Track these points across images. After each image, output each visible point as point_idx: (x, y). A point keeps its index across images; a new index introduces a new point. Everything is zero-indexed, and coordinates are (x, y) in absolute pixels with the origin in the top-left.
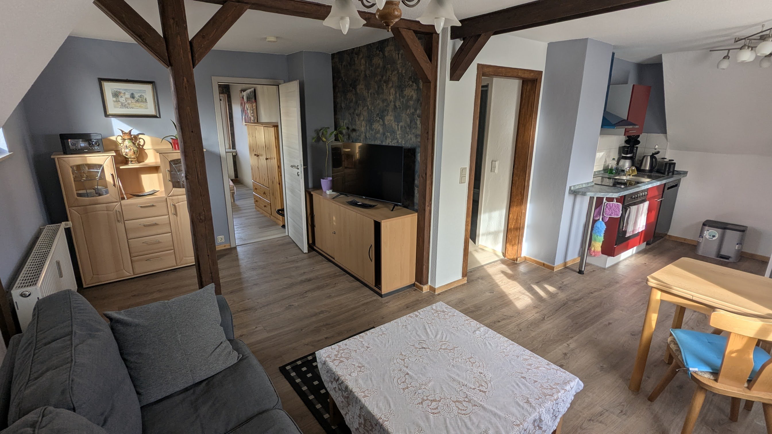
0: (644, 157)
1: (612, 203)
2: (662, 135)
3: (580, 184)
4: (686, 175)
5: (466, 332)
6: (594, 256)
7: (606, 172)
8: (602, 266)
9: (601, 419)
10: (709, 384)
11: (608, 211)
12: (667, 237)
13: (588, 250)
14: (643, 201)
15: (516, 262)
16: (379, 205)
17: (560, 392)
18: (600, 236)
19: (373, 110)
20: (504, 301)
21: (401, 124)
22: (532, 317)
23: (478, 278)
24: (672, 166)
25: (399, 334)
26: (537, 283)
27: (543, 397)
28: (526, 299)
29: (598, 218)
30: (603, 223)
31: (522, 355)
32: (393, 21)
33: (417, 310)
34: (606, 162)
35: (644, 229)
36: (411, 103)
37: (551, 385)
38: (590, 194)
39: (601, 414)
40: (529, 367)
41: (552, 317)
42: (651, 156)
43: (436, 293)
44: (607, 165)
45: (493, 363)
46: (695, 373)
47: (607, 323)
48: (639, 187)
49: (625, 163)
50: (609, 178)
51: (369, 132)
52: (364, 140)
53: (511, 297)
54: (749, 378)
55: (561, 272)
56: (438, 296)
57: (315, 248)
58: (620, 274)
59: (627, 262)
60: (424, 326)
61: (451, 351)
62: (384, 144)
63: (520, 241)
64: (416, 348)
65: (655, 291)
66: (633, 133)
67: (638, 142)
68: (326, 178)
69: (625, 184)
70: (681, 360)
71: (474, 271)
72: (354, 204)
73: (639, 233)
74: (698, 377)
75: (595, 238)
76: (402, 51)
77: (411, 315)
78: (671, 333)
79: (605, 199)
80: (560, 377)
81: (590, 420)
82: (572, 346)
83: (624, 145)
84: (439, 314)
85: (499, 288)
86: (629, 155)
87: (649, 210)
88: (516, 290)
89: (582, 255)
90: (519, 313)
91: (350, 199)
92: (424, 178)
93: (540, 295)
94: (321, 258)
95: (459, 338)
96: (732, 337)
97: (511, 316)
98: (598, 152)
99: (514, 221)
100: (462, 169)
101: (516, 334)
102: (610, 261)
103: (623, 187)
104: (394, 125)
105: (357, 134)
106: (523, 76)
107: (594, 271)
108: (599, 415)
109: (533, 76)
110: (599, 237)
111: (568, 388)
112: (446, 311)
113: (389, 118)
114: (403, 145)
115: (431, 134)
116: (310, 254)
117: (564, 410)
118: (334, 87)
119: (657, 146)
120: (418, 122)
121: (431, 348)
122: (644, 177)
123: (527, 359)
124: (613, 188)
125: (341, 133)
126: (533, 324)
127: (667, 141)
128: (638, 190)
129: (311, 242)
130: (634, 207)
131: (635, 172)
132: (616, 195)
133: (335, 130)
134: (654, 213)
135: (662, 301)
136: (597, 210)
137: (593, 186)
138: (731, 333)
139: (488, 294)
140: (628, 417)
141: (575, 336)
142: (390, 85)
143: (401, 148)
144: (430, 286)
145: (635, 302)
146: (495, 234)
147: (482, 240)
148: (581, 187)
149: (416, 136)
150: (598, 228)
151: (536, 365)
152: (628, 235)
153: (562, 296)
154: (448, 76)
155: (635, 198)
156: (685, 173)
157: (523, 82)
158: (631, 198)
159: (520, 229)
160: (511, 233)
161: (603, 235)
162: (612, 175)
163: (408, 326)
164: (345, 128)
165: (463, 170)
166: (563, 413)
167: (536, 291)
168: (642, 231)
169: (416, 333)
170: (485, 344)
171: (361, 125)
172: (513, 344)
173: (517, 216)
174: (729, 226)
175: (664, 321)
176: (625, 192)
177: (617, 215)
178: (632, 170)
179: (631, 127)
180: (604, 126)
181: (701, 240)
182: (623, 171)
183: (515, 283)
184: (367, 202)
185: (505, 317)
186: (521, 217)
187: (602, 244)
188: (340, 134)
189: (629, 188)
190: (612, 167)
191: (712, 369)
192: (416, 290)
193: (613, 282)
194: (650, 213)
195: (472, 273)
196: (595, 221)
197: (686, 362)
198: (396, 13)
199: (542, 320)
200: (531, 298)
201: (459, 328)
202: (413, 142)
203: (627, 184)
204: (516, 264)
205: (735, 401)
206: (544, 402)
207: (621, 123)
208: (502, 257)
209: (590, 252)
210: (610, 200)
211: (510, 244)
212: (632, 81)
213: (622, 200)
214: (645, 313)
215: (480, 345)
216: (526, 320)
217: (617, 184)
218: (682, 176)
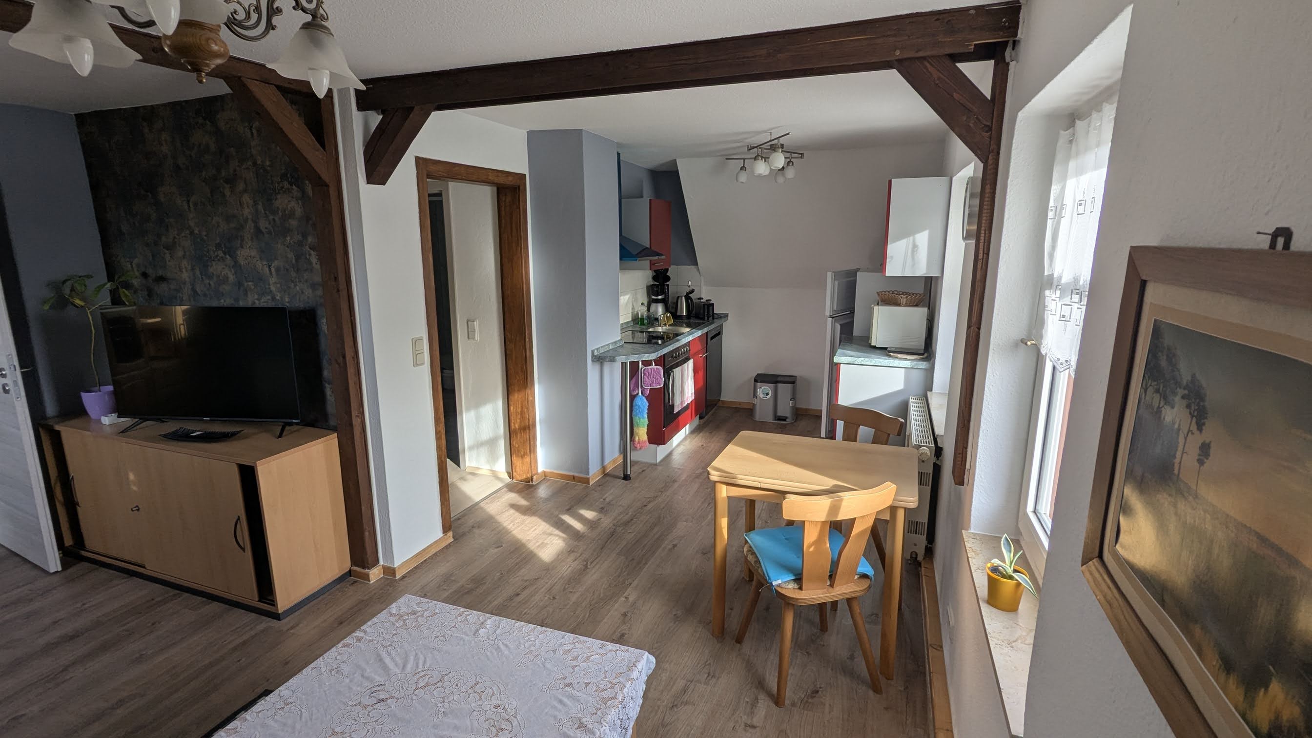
0: (678, 297)
1: (650, 367)
2: (693, 267)
3: (604, 346)
4: (726, 319)
5: (462, 638)
6: (640, 449)
7: (636, 324)
8: (653, 461)
9: (686, 698)
10: (795, 597)
11: (647, 380)
12: (720, 404)
13: (631, 441)
14: (686, 360)
15: (531, 483)
16: (247, 430)
17: (624, 686)
18: (643, 418)
19: (206, 236)
20: (521, 555)
21: (276, 263)
22: (569, 569)
23: (473, 527)
24: (711, 308)
25: (325, 691)
26: (570, 511)
27: (603, 706)
28: (555, 541)
29: (637, 391)
30: (644, 398)
31: (560, 645)
32: (208, 62)
33: (358, 626)
34: (633, 309)
35: (693, 398)
36: (294, 223)
37: (611, 679)
38: (620, 359)
39: (685, 690)
40: (575, 663)
41: (597, 560)
42: (685, 296)
43: (398, 577)
44: (636, 313)
45: (516, 679)
46: (779, 586)
47: (670, 546)
48: (678, 340)
49: (657, 308)
50: (641, 332)
51: (203, 280)
52: (192, 299)
53: (532, 546)
54: (830, 572)
55: (600, 484)
56: (401, 582)
57: (83, 553)
58: (675, 468)
59: (681, 449)
60: (379, 655)
61: (438, 685)
62: (241, 304)
63: (532, 449)
64: (366, 706)
65: (718, 486)
66: (660, 266)
67: (668, 279)
68: (97, 388)
69: (662, 338)
70: (762, 574)
71: (464, 516)
72: (183, 437)
73: (688, 404)
74: (783, 592)
75: (637, 422)
76: (256, 124)
77: (347, 640)
78: (746, 539)
79: (640, 363)
80: (622, 660)
81: (673, 706)
82: (631, 599)
83: (652, 283)
84: (404, 621)
85: (509, 535)
86: (660, 297)
87: (695, 371)
88: (537, 532)
89: (624, 451)
90: (548, 569)
91: (171, 426)
92: (342, 364)
93: (575, 529)
94: (104, 573)
95: (449, 653)
96: (807, 525)
97: (536, 579)
98: (621, 296)
99: (519, 416)
100: (414, 341)
101: (548, 608)
102: (661, 451)
103: (660, 342)
104: (261, 266)
105: (172, 287)
106: (496, 180)
107: (643, 471)
108: (683, 693)
109: (511, 181)
110: (642, 420)
111: (635, 674)
112: (420, 609)
113: (247, 253)
114: (288, 304)
115: (344, 280)
116: (71, 570)
117: (635, 713)
118: (95, 187)
119: (690, 283)
120: (314, 260)
121: (395, 696)
122: (682, 326)
123: (569, 651)
124: (648, 345)
125: (127, 286)
126: (572, 580)
127: (700, 276)
128: (678, 346)
129: (68, 541)
130: (677, 369)
131: (671, 320)
132: (653, 356)
133: (109, 281)
134: (701, 374)
135: (729, 498)
136: (634, 380)
137: (622, 346)
138: (804, 521)
139: (493, 551)
140: (718, 678)
141: (633, 581)
142: (241, 186)
143: (282, 310)
144: (384, 567)
145: (699, 504)
146: (491, 443)
147: (470, 459)
148: (607, 349)
149: (313, 286)
150: (639, 406)
151: (585, 655)
152: (676, 410)
153: (607, 522)
154: (362, 174)
155: (676, 357)
156: (726, 316)
157: (498, 189)
158: (672, 357)
159: (529, 428)
160: (517, 437)
161: (646, 416)
162: (644, 327)
163: (343, 666)
164: (137, 274)
165: (416, 341)
166: (635, 718)
167: (568, 524)
168: (692, 401)
169: (362, 676)
170: (498, 648)
171: (179, 267)
172: (544, 632)
173: (522, 407)
174: (779, 379)
175: (735, 521)
176: (663, 350)
177: (660, 384)
178: (667, 317)
179: (656, 258)
180: (624, 258)
181: (756, 401)
182: (657, 319)
183: (534, 520)
184: (217, 428)
185: (526, 584)
186: (528, 409)
187: (647, 429)
188: (122, 288)
189: (666, 343)
190: (642, 316)
191: (795, 575)
192: (355, 582)
193: (670, 482)
194: (697, 374)
195: (459, 522)
196: (633, 398)
197: (769, 577)
198: (215, 48)
199: (584, 570)
200: (563, 537)
201: (446, 637)
202: (308, 297)
203: (666, 338)
204: (533, 486)
205: (822, 607)
206: (605, 714)
207: (644, 253)
208: (508, 480)
209: (634, 444)
210: (647, 363)
211: (517, 456)
212: (648, 193)
213: (661, 361)
214: (713, 516)
215: (489, 654)
216: (561, 577)
217: (653, 340)
218: (723, 320)
